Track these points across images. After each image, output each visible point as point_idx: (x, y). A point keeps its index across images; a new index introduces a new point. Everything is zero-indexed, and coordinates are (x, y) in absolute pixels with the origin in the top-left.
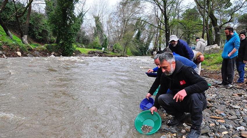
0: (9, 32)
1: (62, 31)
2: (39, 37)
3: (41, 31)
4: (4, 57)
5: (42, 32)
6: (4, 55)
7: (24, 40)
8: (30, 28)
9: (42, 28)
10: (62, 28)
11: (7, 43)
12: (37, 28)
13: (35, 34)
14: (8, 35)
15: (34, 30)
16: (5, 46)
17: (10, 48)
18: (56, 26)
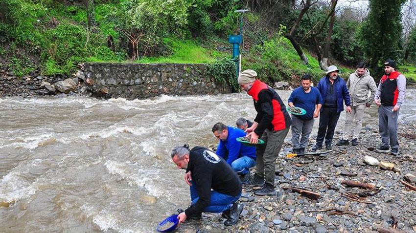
0: (305, 55)
1: (378, 49)
2: (349, 57)
3: (352, 49)
4: (289, 89)
5: (354, 50)
6: (290, 87)
7: (323, 64)
8: (337, 45)
9: (354, 44)
10: (379, 45)
11: (297, 71)
12: (347, 44)
13: (343, 54)
14: (302, 59)
15: (342, 48)
16: (294, 76)
17: (299, 78)
18: (370, 43)
